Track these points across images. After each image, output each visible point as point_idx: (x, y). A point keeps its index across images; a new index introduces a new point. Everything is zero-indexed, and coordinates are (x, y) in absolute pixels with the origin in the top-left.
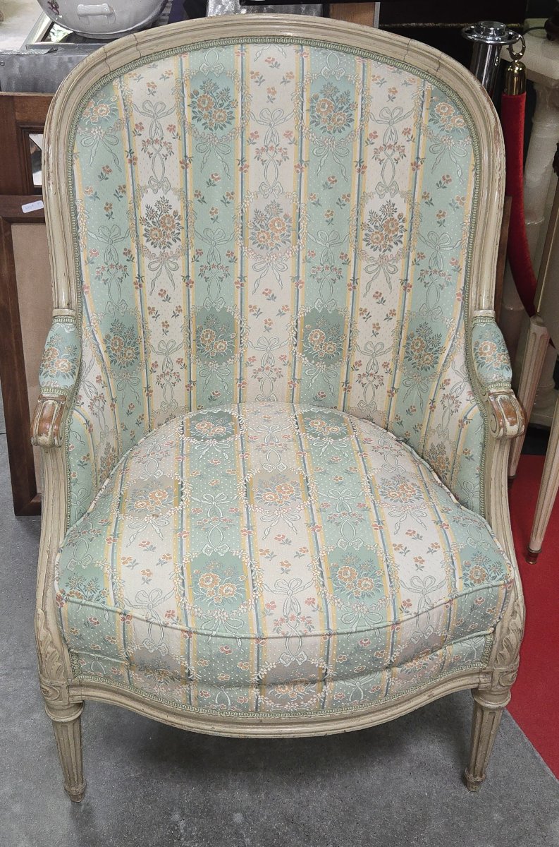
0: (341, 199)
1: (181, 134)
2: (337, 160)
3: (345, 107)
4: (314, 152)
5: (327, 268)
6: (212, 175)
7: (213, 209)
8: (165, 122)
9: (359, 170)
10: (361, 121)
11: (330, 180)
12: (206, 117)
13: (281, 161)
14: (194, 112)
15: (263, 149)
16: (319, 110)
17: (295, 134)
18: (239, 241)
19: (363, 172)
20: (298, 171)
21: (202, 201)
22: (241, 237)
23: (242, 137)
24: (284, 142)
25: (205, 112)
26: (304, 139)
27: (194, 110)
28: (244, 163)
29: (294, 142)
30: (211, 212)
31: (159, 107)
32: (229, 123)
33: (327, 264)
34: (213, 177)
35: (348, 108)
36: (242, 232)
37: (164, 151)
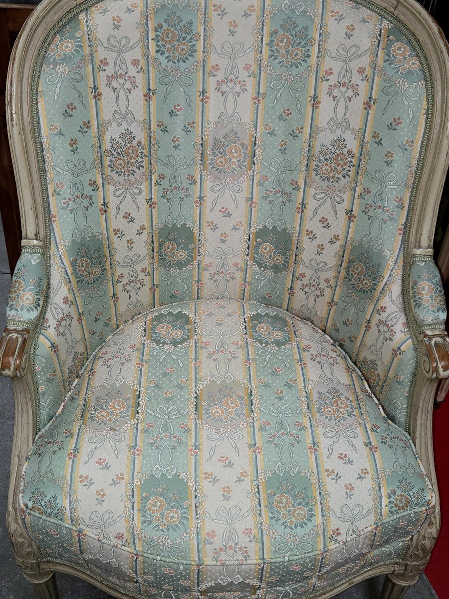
0: (295, 131)
1: (145, 68)
2: (293, 95)
3: (303, 43)
4: (272, 85)
5: (279, 191)
6: (175, 106)
7: (175, 137)
8: (128, 57)
9: (313, 105)
10: (318, 57)
11: (285, 112)
12: (169, 50)
13: (240, 93)
14: (157, 46)
15: (223, 81)
16: (278, 45)
17: (254, 68)
18: (199, 166)
19: (317, 107)
20: (255, 103)
21: (165, 130)
22: (200, 162)
23: (204, 70)
24: (243, 75)
25: (168, 45)
26: (262, 73)
27: (158, 43)
28: (205, 95)
29: (252, 75)
30: (173, 140)
31: (124, 41)
32: (192, 56)
33: (279, 188)
34: (175, 108)
35: (305, 44)
36: (201, 157)
37: (128, 85)
